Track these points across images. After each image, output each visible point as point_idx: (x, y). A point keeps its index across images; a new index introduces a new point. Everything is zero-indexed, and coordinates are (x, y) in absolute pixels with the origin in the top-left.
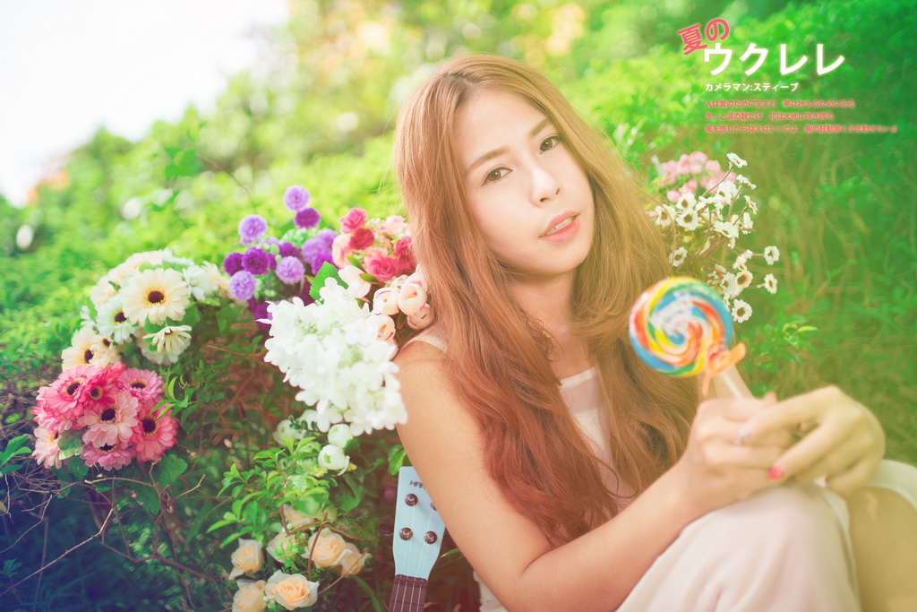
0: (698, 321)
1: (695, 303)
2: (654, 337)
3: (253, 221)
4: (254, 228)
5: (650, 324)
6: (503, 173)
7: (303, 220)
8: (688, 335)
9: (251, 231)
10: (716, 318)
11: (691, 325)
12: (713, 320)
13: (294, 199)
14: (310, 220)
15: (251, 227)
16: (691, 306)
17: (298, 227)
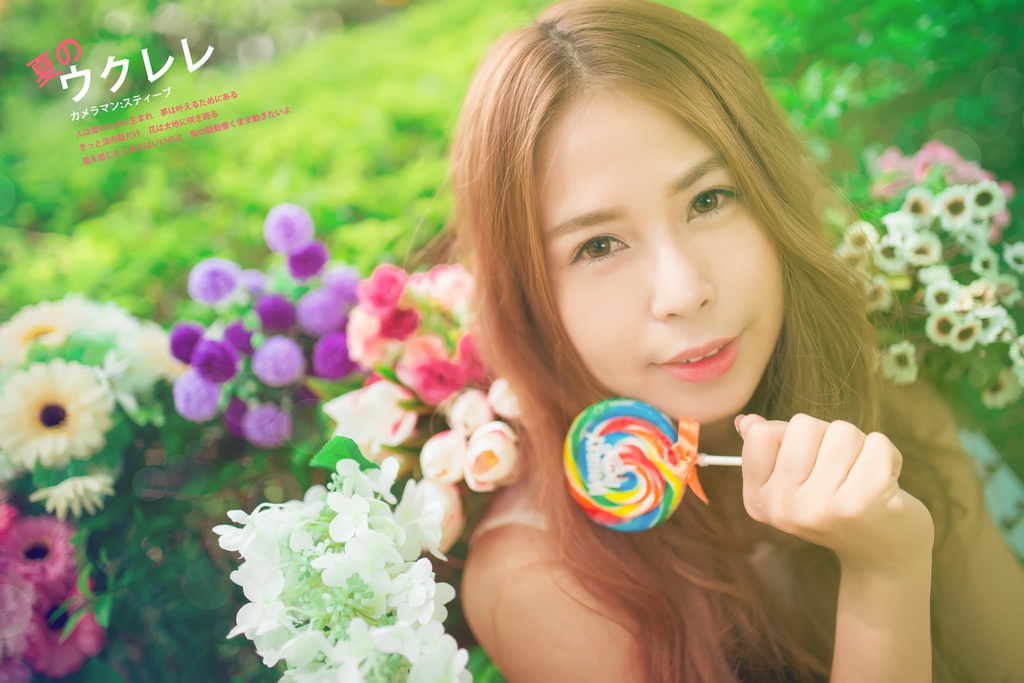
0: (623, 444)
1: (602, 433)
2: (613, 504)
5: (596, 498)
8: (632, 468)
10: (632, 422)
11: (623, 456)
12: (632, 427)
16: (602, 439)
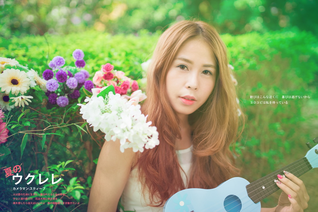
3: (60, 59)
4: (60, 62)
6: (186, 68)
7: (79, 64)
9: (59, 63)
13: (78, 55)
14: (82, 65)
15: (59, 61)
17: (76, 66)
